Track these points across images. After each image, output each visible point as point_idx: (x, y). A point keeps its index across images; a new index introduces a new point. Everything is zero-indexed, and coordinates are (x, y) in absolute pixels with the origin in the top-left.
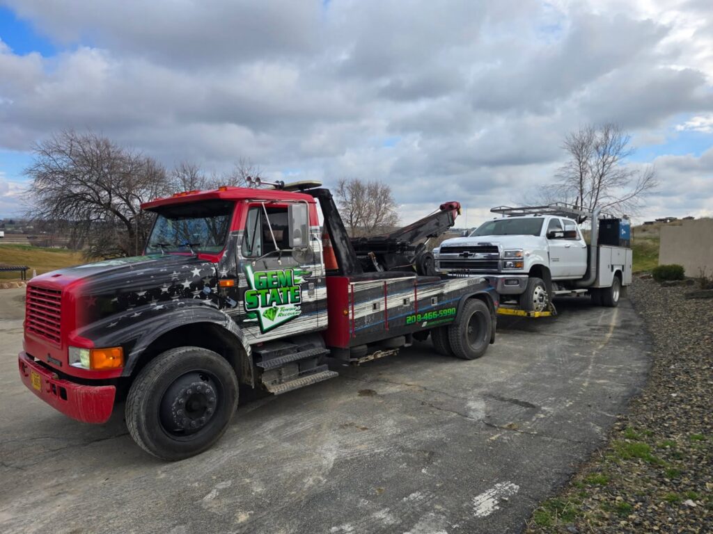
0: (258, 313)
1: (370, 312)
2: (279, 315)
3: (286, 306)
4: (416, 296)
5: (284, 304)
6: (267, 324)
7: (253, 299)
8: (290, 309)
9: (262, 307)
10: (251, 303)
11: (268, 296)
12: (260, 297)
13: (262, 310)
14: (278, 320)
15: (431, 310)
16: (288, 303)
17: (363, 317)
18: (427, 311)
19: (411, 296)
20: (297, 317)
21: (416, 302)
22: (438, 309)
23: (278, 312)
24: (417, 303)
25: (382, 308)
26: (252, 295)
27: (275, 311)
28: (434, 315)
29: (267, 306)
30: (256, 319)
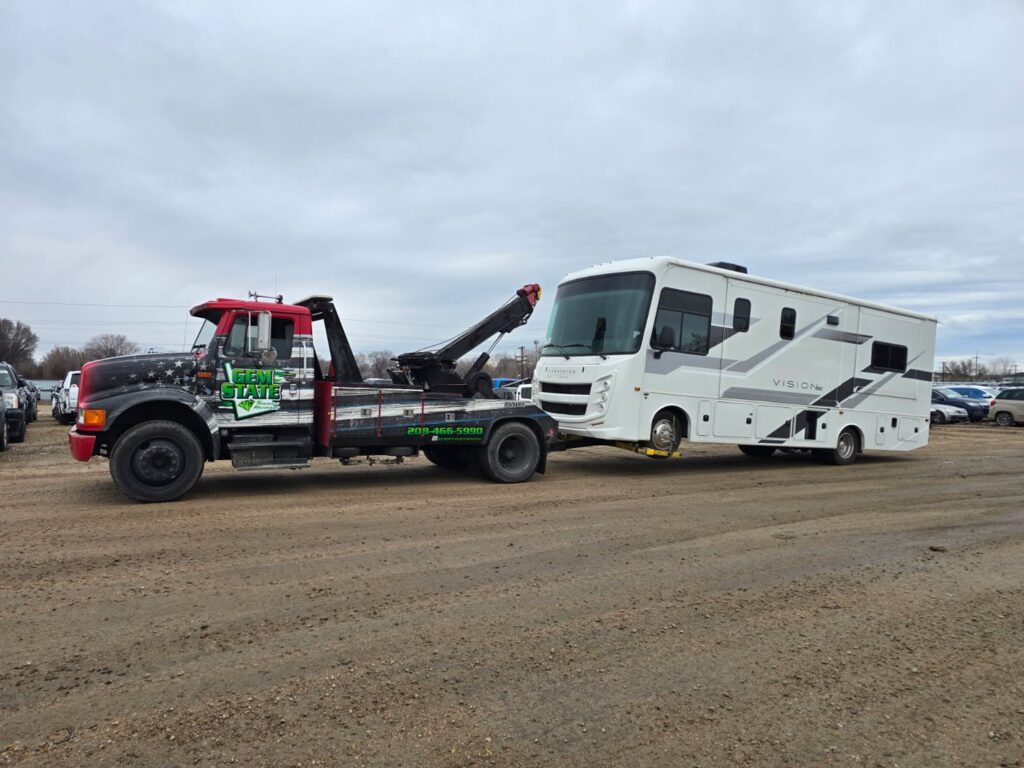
0: (233, 403)
1: (358, 416)
2: (256, 407)
3: (263, 401)
4: (423, 409)
5: (261, 398)
6: (241, 412)
7: (230, 391)
8: (268, 404)
9: (238, 398)
10: (227, 394)
11: (245, 390)
12: (236, 390)
13: (238, 401)
14: (253, 411)
15: (446, 426)
16: (265, 398)
17: (349, 420)
18: (439, 426)
19: (417, 409)
20: (274, 411)
21: (423, 414)
22: (454, 426)
23: (255, 405)
24: (424, 417)
25: (375, 415)
26: (229, 387)
27: (251, 403)
28: (449, 431)
29: (243, 398)
30: (231, 408)
